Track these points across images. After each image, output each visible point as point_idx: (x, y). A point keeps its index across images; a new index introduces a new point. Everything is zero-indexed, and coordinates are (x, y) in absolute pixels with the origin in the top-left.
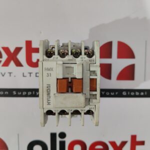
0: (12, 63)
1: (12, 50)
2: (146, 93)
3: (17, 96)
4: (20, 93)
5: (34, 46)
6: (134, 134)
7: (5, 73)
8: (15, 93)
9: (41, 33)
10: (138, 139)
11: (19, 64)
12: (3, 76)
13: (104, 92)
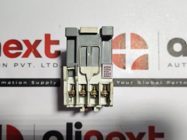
0: (32, 55)
2: (161, 83)
3: (35, 85)
4: (38, 83)
5: (52, 38)
6: (152, 125)
7: (24, 64)
8: (33, 83)
10: (157, 131)
11: (38, 55)
12: (23, 66)
13: (119, 82)
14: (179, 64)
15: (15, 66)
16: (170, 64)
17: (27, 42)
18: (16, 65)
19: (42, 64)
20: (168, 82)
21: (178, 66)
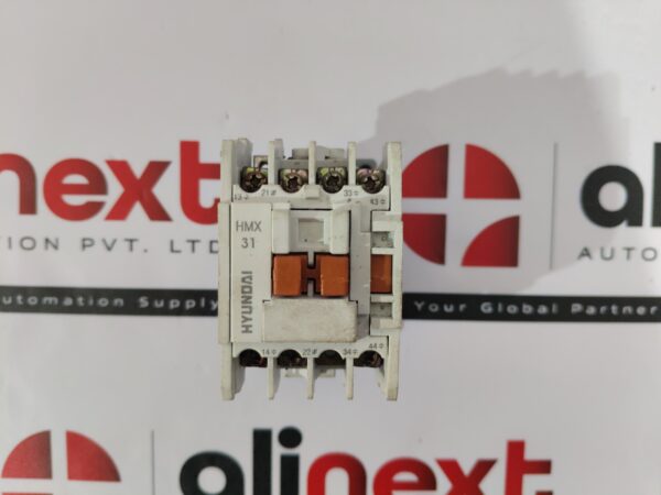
0: (138, 211)
1: (138, 170)
2: (555, 308)
3: (151, 311)
4: (159, 304)
5: (206, 156)
6: (516, 437)
7: (115, 241)
8: (144, 302)
9: (227, 117)
10: (531, 454)
11: (157, 213)
12: (109, 249)
13: (423, 303)
14: (613, 251)
15: (84, 246)
16: (586, 250)
17: (121, 168)
18: (87, 243)
19: (172, 243)
20: (576, 308)
21: (611, 258)
